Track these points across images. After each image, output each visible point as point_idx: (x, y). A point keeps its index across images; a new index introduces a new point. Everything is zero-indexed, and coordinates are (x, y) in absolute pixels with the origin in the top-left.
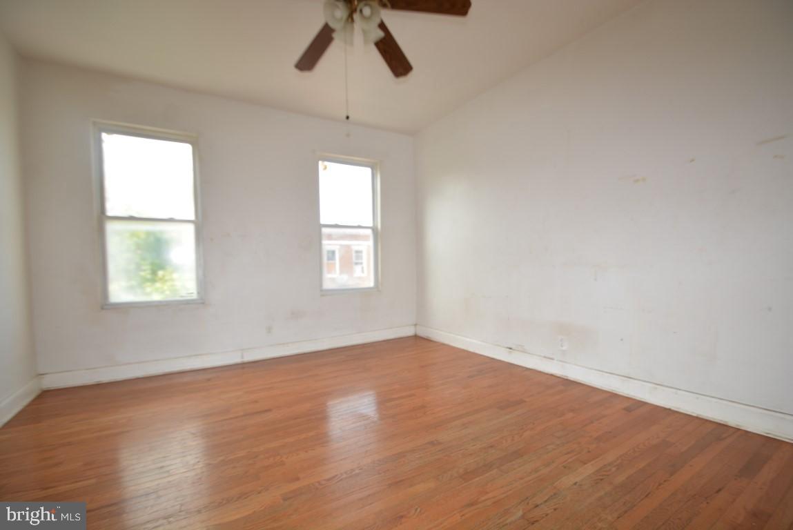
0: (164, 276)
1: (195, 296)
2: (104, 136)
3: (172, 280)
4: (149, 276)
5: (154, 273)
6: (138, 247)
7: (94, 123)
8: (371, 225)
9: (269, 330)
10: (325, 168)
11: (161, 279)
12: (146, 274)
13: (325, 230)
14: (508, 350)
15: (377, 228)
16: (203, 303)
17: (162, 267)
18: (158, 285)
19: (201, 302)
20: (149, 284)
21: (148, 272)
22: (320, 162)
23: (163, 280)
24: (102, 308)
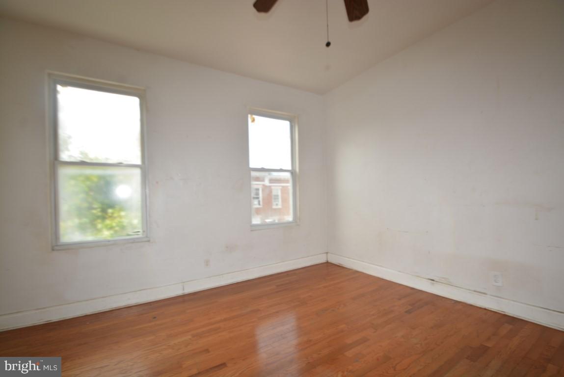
0: (113, 213)
1: (141, 235)
2: (59, 88)
3: (120, 217)
4: (100, 214)
5: (104, 211)
6: (90, 189)
7: (49, 75)
8: (290, 168)
9: (207, 263)
10: (253, 120)
11: (111, 217)
12: (97, 212)
13: (254, 174)
14: (430, 281)
15: (295, 171)
16: (149, 241)
17: (112, 206)
18: (108, 222)
19: (147, 240)
20: (99, 221)
21: (99, 210)
22: (249, 116)
23: (112, 217)
24: (53, 250)
